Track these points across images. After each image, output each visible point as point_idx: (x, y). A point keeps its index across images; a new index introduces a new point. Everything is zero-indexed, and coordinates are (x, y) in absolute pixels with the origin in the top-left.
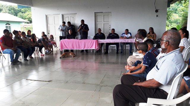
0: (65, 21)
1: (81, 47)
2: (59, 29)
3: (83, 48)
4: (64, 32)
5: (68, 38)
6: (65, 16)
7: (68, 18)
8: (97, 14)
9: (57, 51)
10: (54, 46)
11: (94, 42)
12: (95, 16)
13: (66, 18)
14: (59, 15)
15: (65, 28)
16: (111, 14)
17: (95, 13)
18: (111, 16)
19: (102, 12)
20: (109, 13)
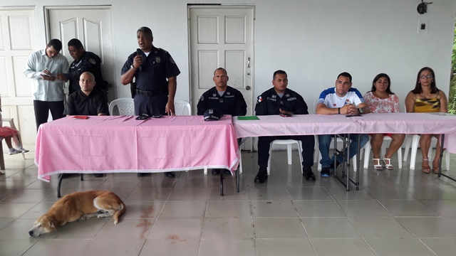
0: (56, 36)
1: (151, 159)
2: (34, 70)
3: (162, 163)
4: (53, 84)
5: (75, 112)
6: (57, 16)
7: (71, 25)
8: (198, 11)
9: (24, 170)
10: (10, 146)
12: (190, 20)
13: (64, 22)
14: (31, 13)
15: (61, 67)
16: (255, 13)
17: (188, 4)
18: (255, 19)
19: (220, 4)
20: (248, 10)
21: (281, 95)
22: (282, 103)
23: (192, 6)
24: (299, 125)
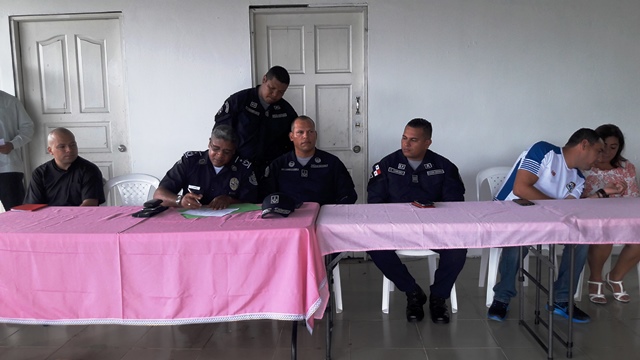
6: (33, 32)
7: (56, 48)
8: (268, 19)
11: (280, 251)
12: (254, 33)
13: (45, 43)
16: (366, 19)
17: (251, 7)
18: (366, 30)
19: (306, 6)
20: (354, 14)
21: (415, 164)
22: (415, 179)
23: (257, 10)
24: (450, 228)
